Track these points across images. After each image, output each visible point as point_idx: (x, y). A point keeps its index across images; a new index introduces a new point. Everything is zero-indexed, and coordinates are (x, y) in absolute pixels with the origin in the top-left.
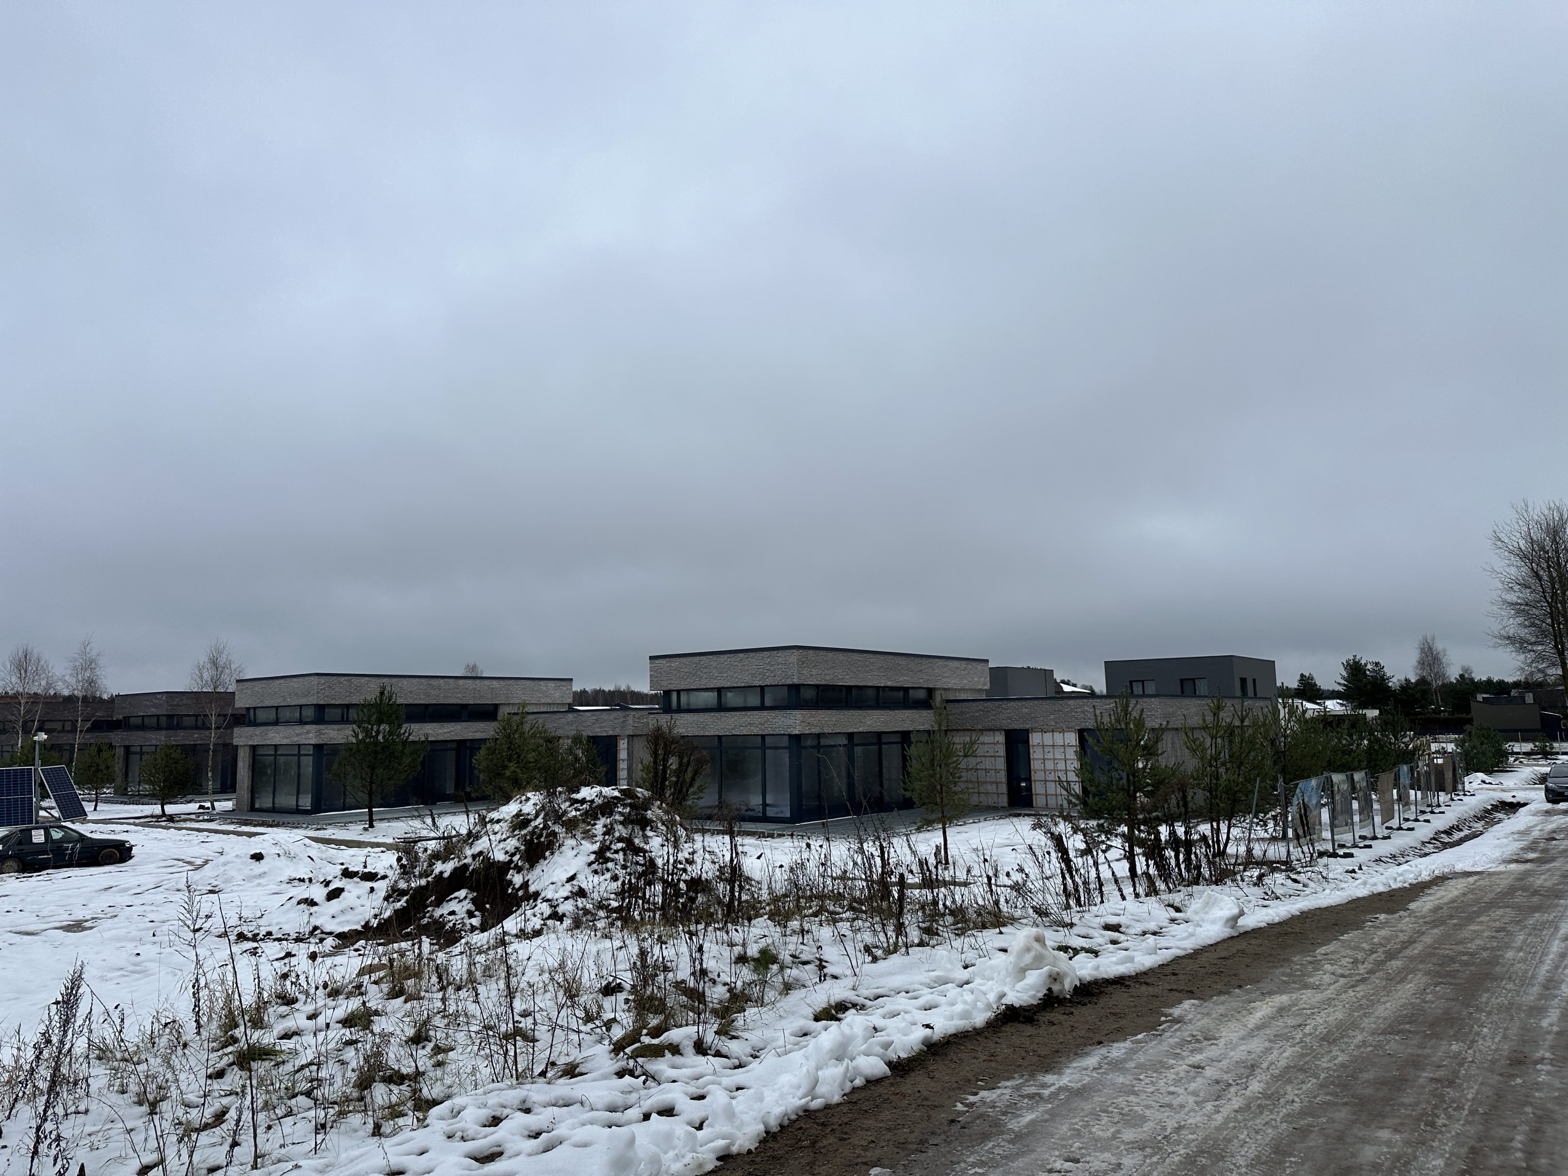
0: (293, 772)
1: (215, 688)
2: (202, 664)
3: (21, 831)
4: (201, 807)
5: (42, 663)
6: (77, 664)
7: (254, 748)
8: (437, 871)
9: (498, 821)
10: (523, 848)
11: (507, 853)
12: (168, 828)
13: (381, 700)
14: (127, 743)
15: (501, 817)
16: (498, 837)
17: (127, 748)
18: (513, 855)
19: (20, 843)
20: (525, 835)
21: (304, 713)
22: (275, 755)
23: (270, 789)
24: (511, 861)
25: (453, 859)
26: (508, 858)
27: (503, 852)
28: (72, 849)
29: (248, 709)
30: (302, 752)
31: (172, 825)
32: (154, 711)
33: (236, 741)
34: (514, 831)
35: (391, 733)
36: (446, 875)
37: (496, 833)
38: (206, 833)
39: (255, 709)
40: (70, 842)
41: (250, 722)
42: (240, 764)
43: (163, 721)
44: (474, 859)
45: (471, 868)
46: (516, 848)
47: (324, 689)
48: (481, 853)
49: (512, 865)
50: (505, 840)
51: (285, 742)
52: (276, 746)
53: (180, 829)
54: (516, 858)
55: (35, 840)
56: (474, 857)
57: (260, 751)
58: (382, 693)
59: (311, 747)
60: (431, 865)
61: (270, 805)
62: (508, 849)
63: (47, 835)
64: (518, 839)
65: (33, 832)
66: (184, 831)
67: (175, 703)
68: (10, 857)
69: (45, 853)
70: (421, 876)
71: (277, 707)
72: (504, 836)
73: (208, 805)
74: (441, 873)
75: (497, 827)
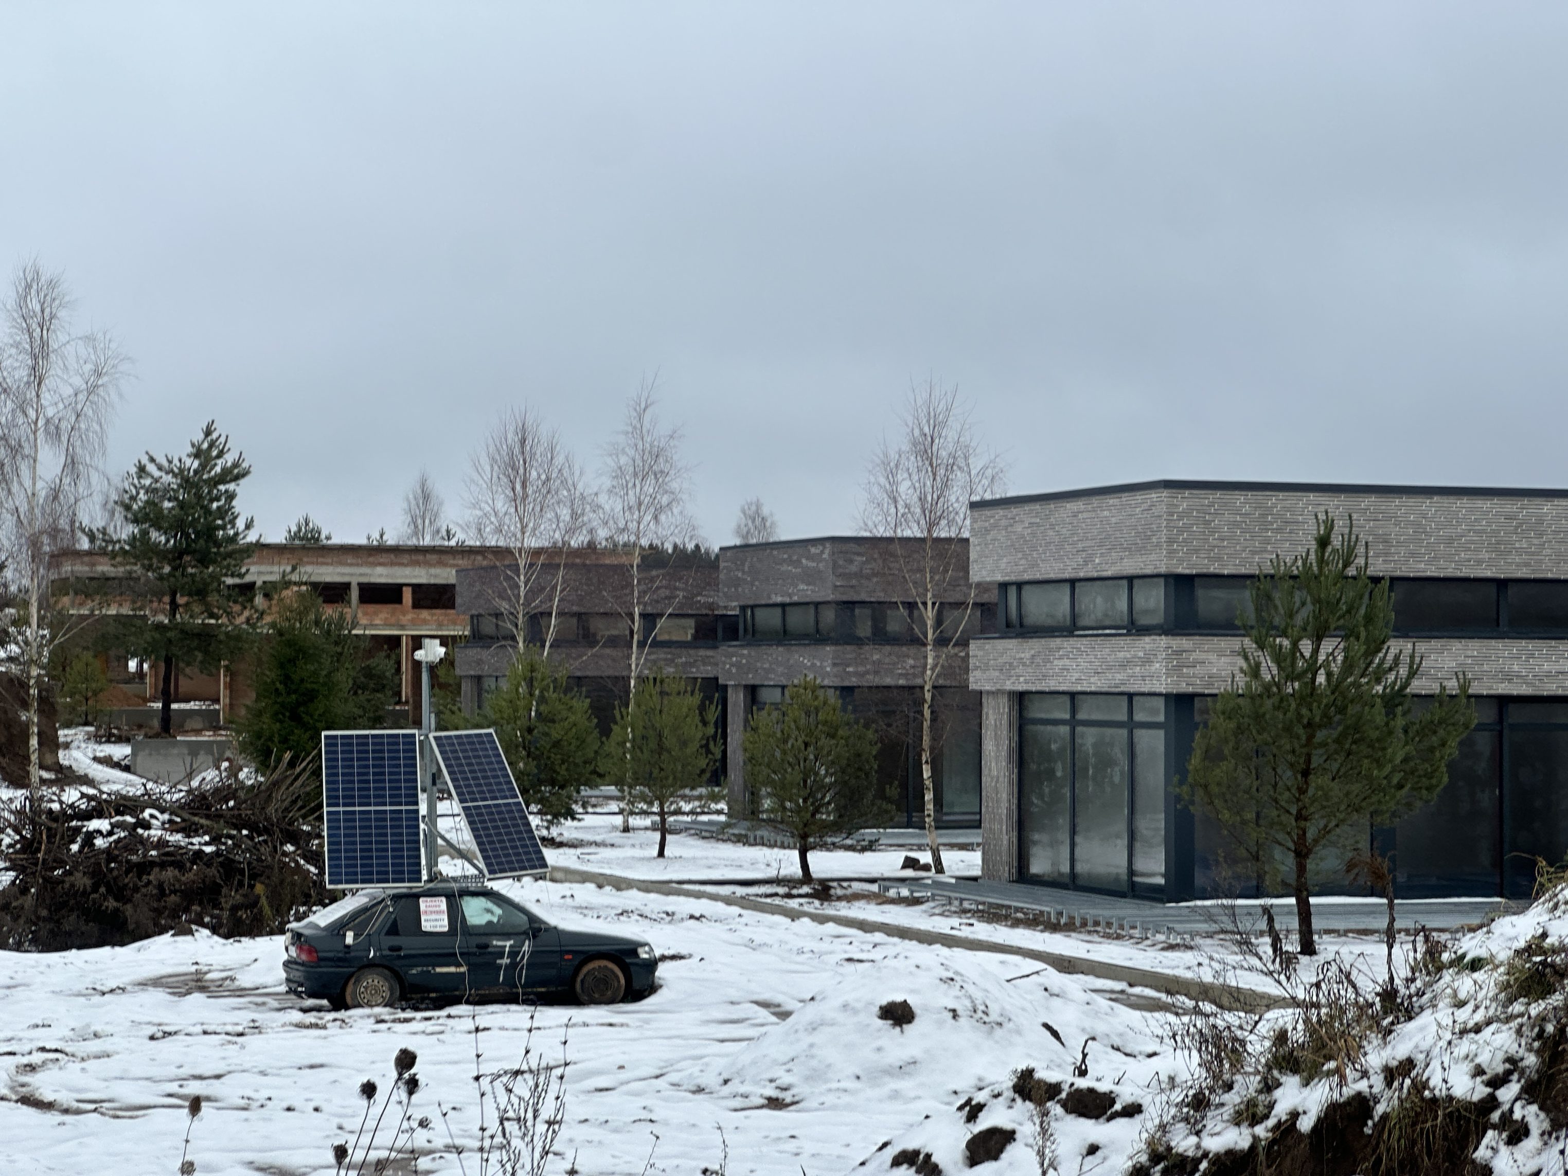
0: (1118, 775)
1: (931, 526)
2: (894, 456)
3: (396, 898)
4: (910, 863)
5: (559, 460)
6: (623, 460)
7: (1021, 699)
8: (1281, 1111)
9: (1476, 965)
10: (1531, 1060)
11: (1479, 1071)
12: (794, 915)
13: (1321, 561)
14: (751, 679)
15: (1483, 953)
16: (1463, 1015)
17: (752, 691)
18: (1497, 1082)
19: (393, 930)
20: (1542, 1019)
21: (1141, 601)
22: (1073, 723)
23: (1063, 821)
24: (1491, 1102)
25: (1329, 1074)
26: (1481, 1091)
27: (1467, 1067)
28: (513, 954)
29: (1004, 586)
30: (1139, 717)
31: (814, 906)
32: (804, 591)
33: (978, 680)
34: (1511, 1001)
35: (1348, 666)
36: (1305, 1124)
37: (1461, 1004)
38: (879, 937)
39: (1020, 585)
40: (506, 935)
41: (1008, 625)
42: (989, 746)
43: (829, 616)
44: (1389, 1084)
45: (1380, 1109)
46: (1510, 1060)
47: (1187, 528)
48: (1408, 1065)
49: (1495, 1116)
50: (1477, 1029)
51: (1095, 684)
52: (1073, 696)
53: (822, 919)
54: (1508, 1093)
55: (426, 926)
56: (1391, 1074)
57: (1036, 711)
58: (1323, 542)
59: (1160, 703)
60: (1269, 1086)
61: (1065, 868)
62: (1483, 1059)
63: (455, 913)
64: (1519, 1032)
65: (424, 903)
66: (831, 927)
67: (853, 568)
68: (371, 965)
69: (449, 958)
70: (1237, 1120)
71: (1073, 583)
72: (1479, 1016)
73: (925, 857)
74: (1295, 1115)
75: (1465, 984)
